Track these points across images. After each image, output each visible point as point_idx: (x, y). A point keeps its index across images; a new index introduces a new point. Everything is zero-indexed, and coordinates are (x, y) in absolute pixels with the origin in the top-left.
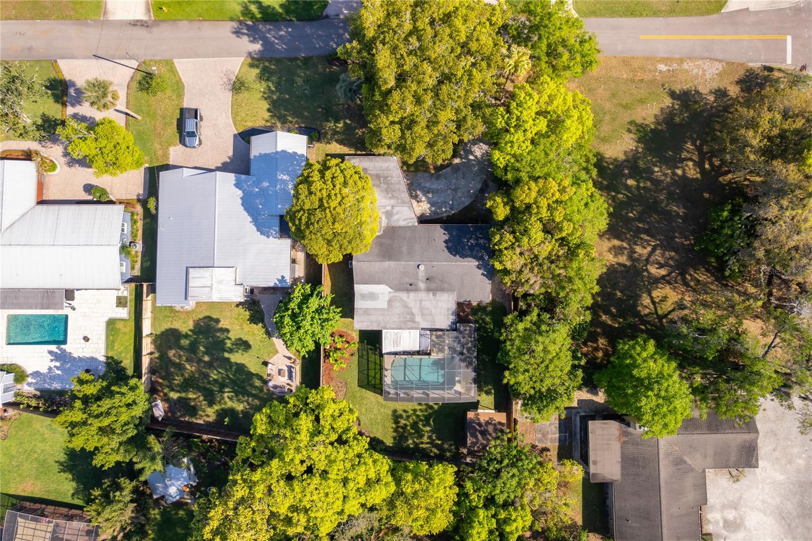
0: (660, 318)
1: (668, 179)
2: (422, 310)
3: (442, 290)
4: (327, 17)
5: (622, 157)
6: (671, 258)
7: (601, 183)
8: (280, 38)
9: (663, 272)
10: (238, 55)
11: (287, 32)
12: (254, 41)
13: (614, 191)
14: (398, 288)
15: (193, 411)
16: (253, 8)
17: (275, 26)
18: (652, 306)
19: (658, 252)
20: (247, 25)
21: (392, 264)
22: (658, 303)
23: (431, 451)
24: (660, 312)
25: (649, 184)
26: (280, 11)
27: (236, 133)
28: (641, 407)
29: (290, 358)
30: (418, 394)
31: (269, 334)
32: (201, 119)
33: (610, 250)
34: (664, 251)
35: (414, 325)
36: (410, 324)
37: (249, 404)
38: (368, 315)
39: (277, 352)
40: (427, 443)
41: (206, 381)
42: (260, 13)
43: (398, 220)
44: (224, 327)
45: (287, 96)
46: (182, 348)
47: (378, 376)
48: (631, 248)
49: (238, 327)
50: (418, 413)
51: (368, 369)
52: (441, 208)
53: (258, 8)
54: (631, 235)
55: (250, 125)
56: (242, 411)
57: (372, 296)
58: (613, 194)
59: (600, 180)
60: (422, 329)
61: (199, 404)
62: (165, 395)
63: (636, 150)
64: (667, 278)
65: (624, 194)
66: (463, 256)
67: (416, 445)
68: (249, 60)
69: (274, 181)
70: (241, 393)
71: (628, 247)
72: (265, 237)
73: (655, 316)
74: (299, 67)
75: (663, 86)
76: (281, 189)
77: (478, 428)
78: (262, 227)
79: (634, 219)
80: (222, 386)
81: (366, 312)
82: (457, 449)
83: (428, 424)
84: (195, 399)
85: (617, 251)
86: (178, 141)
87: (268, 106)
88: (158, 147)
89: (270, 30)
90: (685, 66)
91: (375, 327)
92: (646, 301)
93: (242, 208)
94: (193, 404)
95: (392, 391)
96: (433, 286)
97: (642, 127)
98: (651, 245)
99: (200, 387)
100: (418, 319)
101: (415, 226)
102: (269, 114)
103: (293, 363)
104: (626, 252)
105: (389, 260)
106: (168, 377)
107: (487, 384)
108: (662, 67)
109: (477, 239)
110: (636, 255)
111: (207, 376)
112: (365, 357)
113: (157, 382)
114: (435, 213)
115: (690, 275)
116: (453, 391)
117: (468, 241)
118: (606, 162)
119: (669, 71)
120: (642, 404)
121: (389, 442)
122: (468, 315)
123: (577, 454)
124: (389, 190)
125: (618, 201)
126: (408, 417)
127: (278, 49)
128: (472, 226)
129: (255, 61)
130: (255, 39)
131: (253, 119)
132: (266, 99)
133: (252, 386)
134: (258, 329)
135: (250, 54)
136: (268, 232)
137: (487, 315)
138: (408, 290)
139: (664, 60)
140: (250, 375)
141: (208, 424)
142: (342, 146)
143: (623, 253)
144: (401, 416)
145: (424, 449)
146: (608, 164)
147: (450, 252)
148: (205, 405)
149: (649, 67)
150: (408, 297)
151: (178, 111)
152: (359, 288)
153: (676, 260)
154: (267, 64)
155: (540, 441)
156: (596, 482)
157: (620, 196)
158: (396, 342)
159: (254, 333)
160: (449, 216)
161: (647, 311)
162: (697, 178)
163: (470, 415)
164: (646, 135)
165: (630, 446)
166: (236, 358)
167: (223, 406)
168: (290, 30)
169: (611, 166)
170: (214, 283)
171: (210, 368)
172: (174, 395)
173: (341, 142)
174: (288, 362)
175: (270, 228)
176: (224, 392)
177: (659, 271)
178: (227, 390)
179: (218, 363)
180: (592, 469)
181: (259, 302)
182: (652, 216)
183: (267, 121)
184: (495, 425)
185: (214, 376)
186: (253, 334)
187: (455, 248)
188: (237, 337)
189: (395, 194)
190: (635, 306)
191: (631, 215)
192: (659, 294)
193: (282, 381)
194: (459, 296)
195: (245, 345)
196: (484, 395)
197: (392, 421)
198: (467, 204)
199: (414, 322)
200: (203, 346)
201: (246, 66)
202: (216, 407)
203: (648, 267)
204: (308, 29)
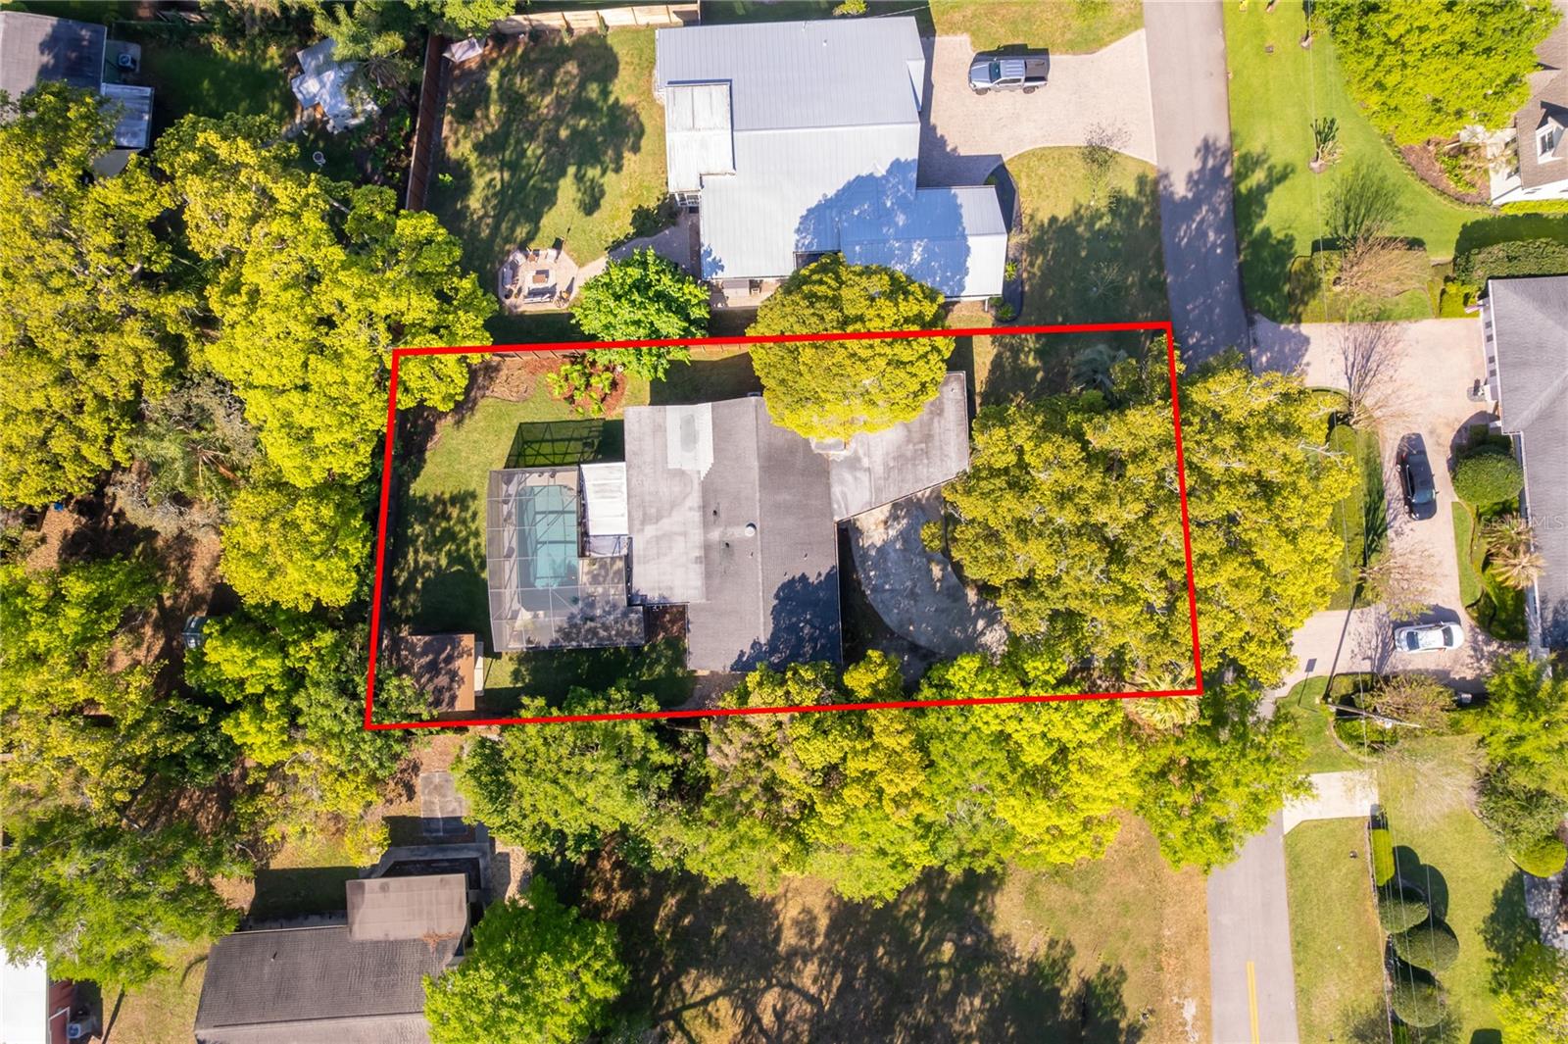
0: (676, 1016)
1: (957, 1027)
2: (668, 536)
3: (708, 575)
4: (1251, 323)
5: (997, 929)
6: (796, 1036)
7: (943, 889)
8: (1201, 234)
9: (768, 1019)
10: (1162, 152)
11: (1214, 245)
12: (1191, 181)
13: (927, 916)
14: (709, 488)
15: (465, 116)
16: (1258, 177)
17: (1224, 220)
18: (698, 997)
19: (808, 1008)
20: (1222, 167)
21: (755, 474)
22: (705, 1011)
23: (402, 570)
24: (687, 1015)
25: (946, 987)
26: (1259, 227)
27: (1005, 160)
28: (477, 969)
29: (569, 290)
30: (509, 537)
31: (615, 248)
32: (1027, 90)
33: (806, 911)
34: (811, 1020)
35: (637, 523)
36: (638, 515)
37: (481, 218)
38: (654, 432)
39: (581, 265)
40: (416, 562)
41: (521, 135)
42: (1250, 191)
43: (842, 482)
44: (625, 162)
45: (1083, 254)
46: (582, 86)
47: (541, 460)
48: (814, 953)
49: (625, 188)
50: (472, 542)
51: (553, 441)
52: (874, 569)
53: (1259, 186)
54: (839, 952)
55: (1022, 184)
56: (468, 207)
57: (690, 438)
58: (922, 915)
59: (949, 886)
60: (630, 539)
61: (479, 125)
62: (494, 62)
63: (1014, 960)
64: (755, 1028)
65: (923, 936)
66: (776, 613)
67: (413, 540)
68: (1152, 176)
69: (908, 236)
70: (501, 202)
71: (815, 946)
72: (797, 225)
73: (679, 1005)
74: (1144, 274)
75: (1151, 1012)
76: (891, 250)
77: (443, 656)
78: (817, 217)
79: (872, 958)
80: (513, 166)
81: (659, 429)
82: (408, 620)
83: (451, 562)
84: (487, 117)
85: (806, 927)
86: (982, 49)
87: (1061, 218)
88: (969, 13)
89: (1216, 212)
91: (630, 447)
92: (708, 987)
93: (852, 178)
94: (479, 114)
95: (513, 489)
96: (716, 556)
97: (1061, 971)
98: (821, 993)
99: (510, 126)
100: (650, 530)
101: (832, 516)
102: (1046, 221)
103: (561, 298)
104: (804, 943)
105: (761, 468)
106: (527, 65)
107: (533, 672)
108: (1190, 1011)
109: (813, 639)
110: (799, 963)
111: (531, 136)
112: (576, 434)
113: (517, 44)
114: (865, 556)
116: (516, 606)
117: (807, 622)
118: (984, 898)
119: (1184, 1024)
120: (482, 971)
121: (417, 488)
122: (666, 630)
123: (404, 854)
124: (902, 461)
125: (907, 924)
126: (464, 522)
127: (1178, 229)
128: (837, 628)
129: (1153, 188)
130: (1196, 183)
131: (1034, 190)
132: (1076, 212)
133: (515, 223)
134: (624, 227)
135: (1166, 176)
136: (806, 230)
137: (668, 667)
138: (704, 507)
139: (1205, 1015)
140: (535, 218)
141: (442, 146)
142: (988, 366)
143: (802, 937)
144: (464, 508)
145: (405, 557)
146: (981, 902)
147: (783, 587)
148: (477, 136)
149: (1189, 983)
150: (691, 509)
151: (1041, 45)
152: (704, 411)
154: (1147, 210)
155: (428, 781)
156: (348, 892)
157: (918, 929)
158: (602, 490)
159: (616, 220)
160: (859, 583)
161: (688, 987)
163: (468, 640)
164: (1047, 979)
165: (418, 957)
166: (567, 190)
167: (475, 171)
168: (1219, 251)
169: (977, 908)
170: (702, 133)
171: (546, 141)
172: (493, 78)
173: (997, 364)
174: (562, 287)
175: (817, 234)
176: (501, 171)
177: (770, 1010)
178: (506, 175)
179: (558, 156)
180: (371, 884)
181: (674, 224)
182: (880, 995)
183: (1032, 217)
184: (450, 689)
185: (533, 150)
186: (613, 218)
187: (792, 597)
188: (606, 188)
189: (894, 474)
190: (698, 963)
191: (881, 951)
192: (722, 1012)
193: (527, 279)
194: (700, 608)
195: (591, 203)
196: (511, 667)
197: (455, 492)
198: (886, 620)
199: (643, 523)
200: (587, 126)
201: (1140, 171)
202: (473, 159)
203: (777, 990)
204: (1223, 287)
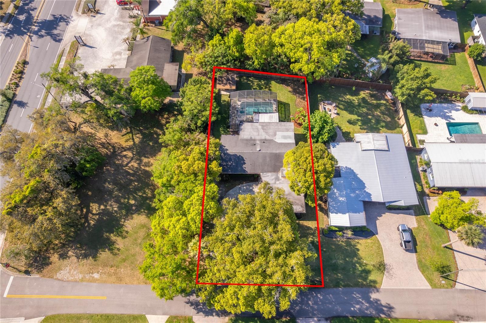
0: (131, 132)
1: (110, 203)
2: (258, 131)
3: (247, 140)
4: (327, 319)
5: (135, 216)
6: (118, 160)
7: (150, 201)
8: (358, 303)
9: (125, 153)
10: (386, 290)
11: (354, 307)
12: (377, 301)
13: (144, 197)
14: (271, 141)
15: (372, 96)
17: (364, 312)
18: (134, 137)
19: (125, 163)
20: (384, 314)
21: (274, 152)
22: (131, 139)
24: (131, 135)
25: (122, 201)
27: (377, 235)
30: (260, 100)
31: (338, 127)
33: (152, 165)
34: (122, 163)
35: (261, 124)
36: (264, 124)
37: (344, 98)
38: (287, 129)
40: (255, 82)
41: (368, 107)
43: (272, 176)
44: (363, 130)
45: (347, 259)
46: (384, 121)
47: (280, 108)
49: (356, 130)
52: (246, 189)
54: (138, 172)
55: (369, 240)
56: (347, 95)
57: (285, 137)
58: (144, 195)
59: (151, 203)
60: (258, 123)
61: (370, 99)
62: (388, 102)
63: (125, 220)
64: (123, 150)
65: (138, 195)
66: (235, 155)
67: (260, 81)
68: (377, 286)
69: (347, 196)
70: (349, 102)
71: (141, 166)
72: (348, 167)
73: (134, 133)
74: (342, 280)
76: (343, 191)
77: (231, 82)
79: (135, 181)
80: (359, 105)
82: (240, 80)
84: (372, 100)
85: (148, 165)
86: (413, 231)
88: (425, 227)
89: (367, 309)
90: (81, 276)
91: (283, 123)
92: (137, 140)
94: (373, 98)
95: (272, 101)
96: (252, 142)
97: (119, 234)
98: (129, 167)
99: (370, 105)
100: (260, 127)
101: (262, 172)
102: (357, 248)
104: (143, 164)
105: (276, 153)
106: (388, 110)
107: (225, 105)
108: (96, 276)
109: (227, 165)
110: (138, 162)
111: (368, 109)
112: (287, 116)
113: (394, 107)
114: (250, 186)
115: (110, 151)
116: (242, 101)
117: (232, 164)
118: (145, 212)
119: (92, 273)
121: (273, 83)
123: (183, 77)
125: (142, 191)
127: (359, 294)
128: (229, 172)
129: (373, 286)
131: (367, 244)
132: (361, 258)
133: (344, 105)
134: (345, 129)
135: (378, 291)
136: (347, 169)
138: (266, 140)
139: (94, 280)
140: (344, 110)
141: (363, 90)
142: (308, 225)
143: (145, 163)
144: (268, 92)
147: (242, 158)
148: (367, 98)
149: (105, 276)
150: (265, 137)
151: (418, 251)
153: (116, 158)
154: (365, 283)
156: (177, 63)
157: (140, 194)
158: (271, 117)
159: (346, 127)
161: (138, 135)
162: (93, 203)
163: (234, 87)
164: (117, 230)
166: (354, 117)
167: (357, 97)
168: (352, 309)
169: (142, 210)
170: (373, 142)
171: (367, 113)
172: (382, 102)
173: (309, 228)
175: (346, 172)
177: (127, 154)
178: (357, 104)
179: (363, 115)
180: (178, 67)
182: (124, 182)
183: (358, 243)
184: (222, 83)
185: (365, 110)
187: (239, 160)
188: (355, 126)
190: (143, 138)
191: (136, 184)
192: (129, 143)
193: (328, 107)
194: (238, 138)
195: (350, 122)
196: (227, 100)
197: (272, 90)
198: (231, 191)
199: (262, 126)
200: (372, 122)
201: (378, 282)
202: (360, 97)
203: (132, 156)
204: (339, 309)
